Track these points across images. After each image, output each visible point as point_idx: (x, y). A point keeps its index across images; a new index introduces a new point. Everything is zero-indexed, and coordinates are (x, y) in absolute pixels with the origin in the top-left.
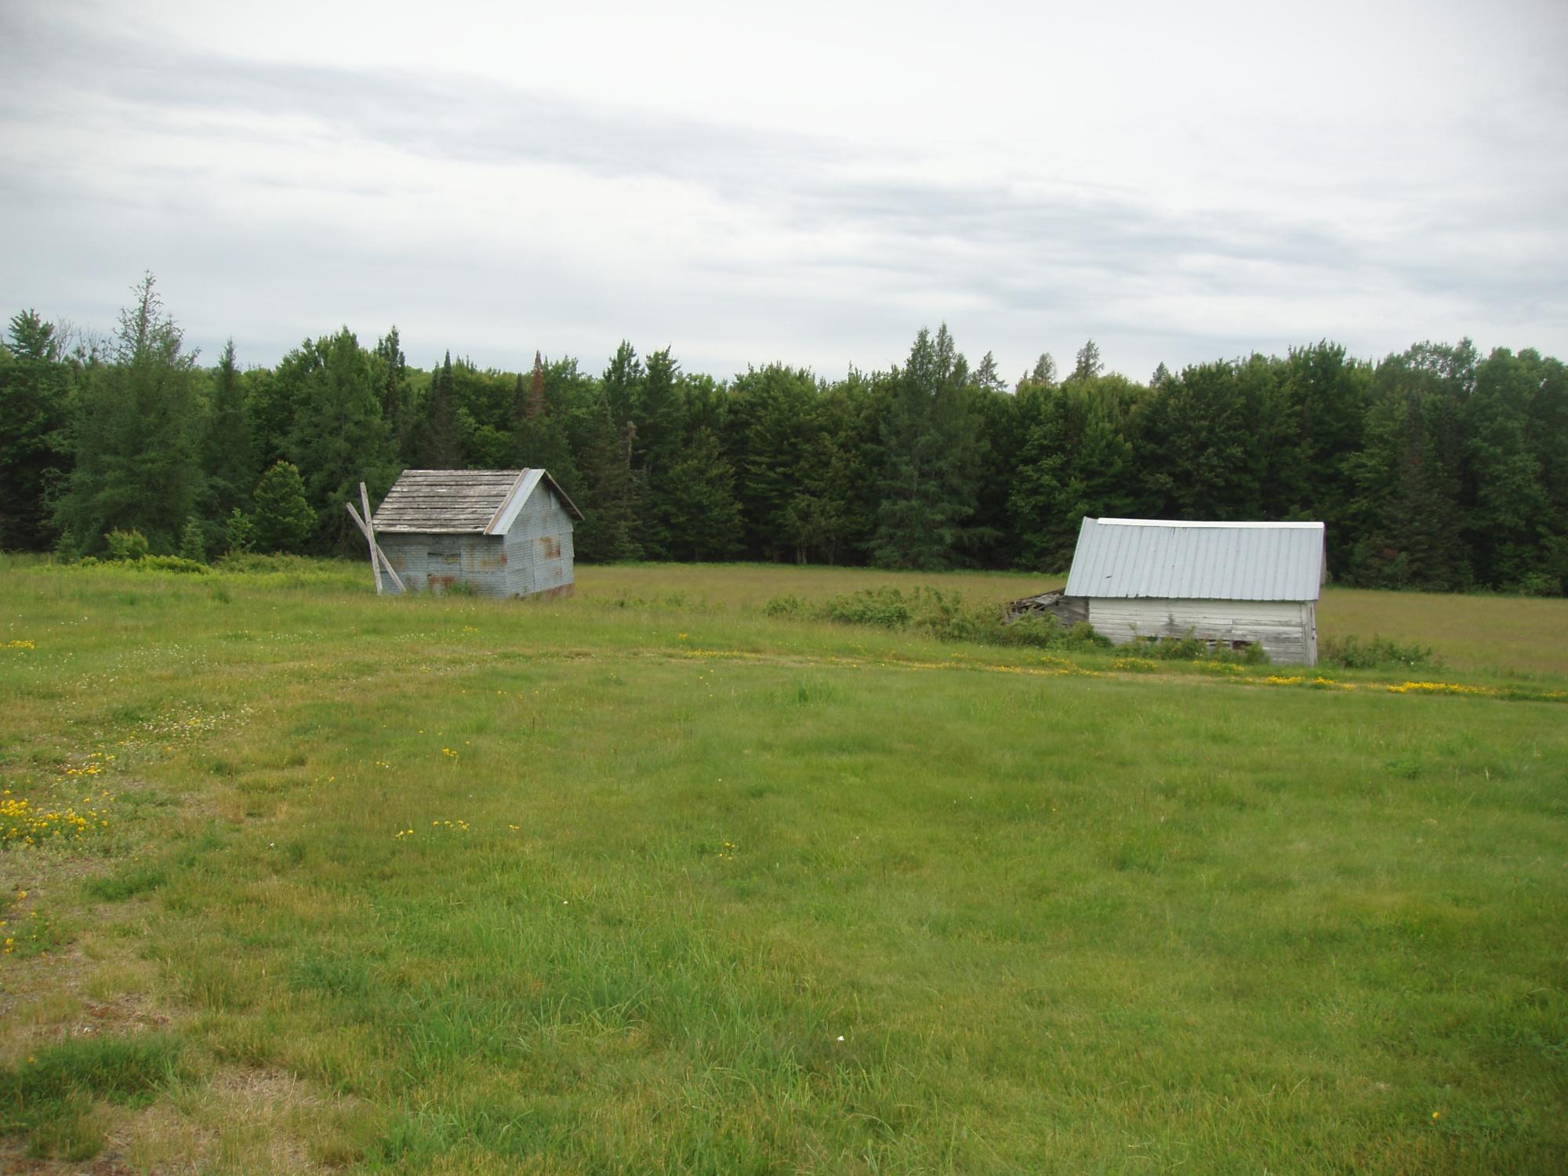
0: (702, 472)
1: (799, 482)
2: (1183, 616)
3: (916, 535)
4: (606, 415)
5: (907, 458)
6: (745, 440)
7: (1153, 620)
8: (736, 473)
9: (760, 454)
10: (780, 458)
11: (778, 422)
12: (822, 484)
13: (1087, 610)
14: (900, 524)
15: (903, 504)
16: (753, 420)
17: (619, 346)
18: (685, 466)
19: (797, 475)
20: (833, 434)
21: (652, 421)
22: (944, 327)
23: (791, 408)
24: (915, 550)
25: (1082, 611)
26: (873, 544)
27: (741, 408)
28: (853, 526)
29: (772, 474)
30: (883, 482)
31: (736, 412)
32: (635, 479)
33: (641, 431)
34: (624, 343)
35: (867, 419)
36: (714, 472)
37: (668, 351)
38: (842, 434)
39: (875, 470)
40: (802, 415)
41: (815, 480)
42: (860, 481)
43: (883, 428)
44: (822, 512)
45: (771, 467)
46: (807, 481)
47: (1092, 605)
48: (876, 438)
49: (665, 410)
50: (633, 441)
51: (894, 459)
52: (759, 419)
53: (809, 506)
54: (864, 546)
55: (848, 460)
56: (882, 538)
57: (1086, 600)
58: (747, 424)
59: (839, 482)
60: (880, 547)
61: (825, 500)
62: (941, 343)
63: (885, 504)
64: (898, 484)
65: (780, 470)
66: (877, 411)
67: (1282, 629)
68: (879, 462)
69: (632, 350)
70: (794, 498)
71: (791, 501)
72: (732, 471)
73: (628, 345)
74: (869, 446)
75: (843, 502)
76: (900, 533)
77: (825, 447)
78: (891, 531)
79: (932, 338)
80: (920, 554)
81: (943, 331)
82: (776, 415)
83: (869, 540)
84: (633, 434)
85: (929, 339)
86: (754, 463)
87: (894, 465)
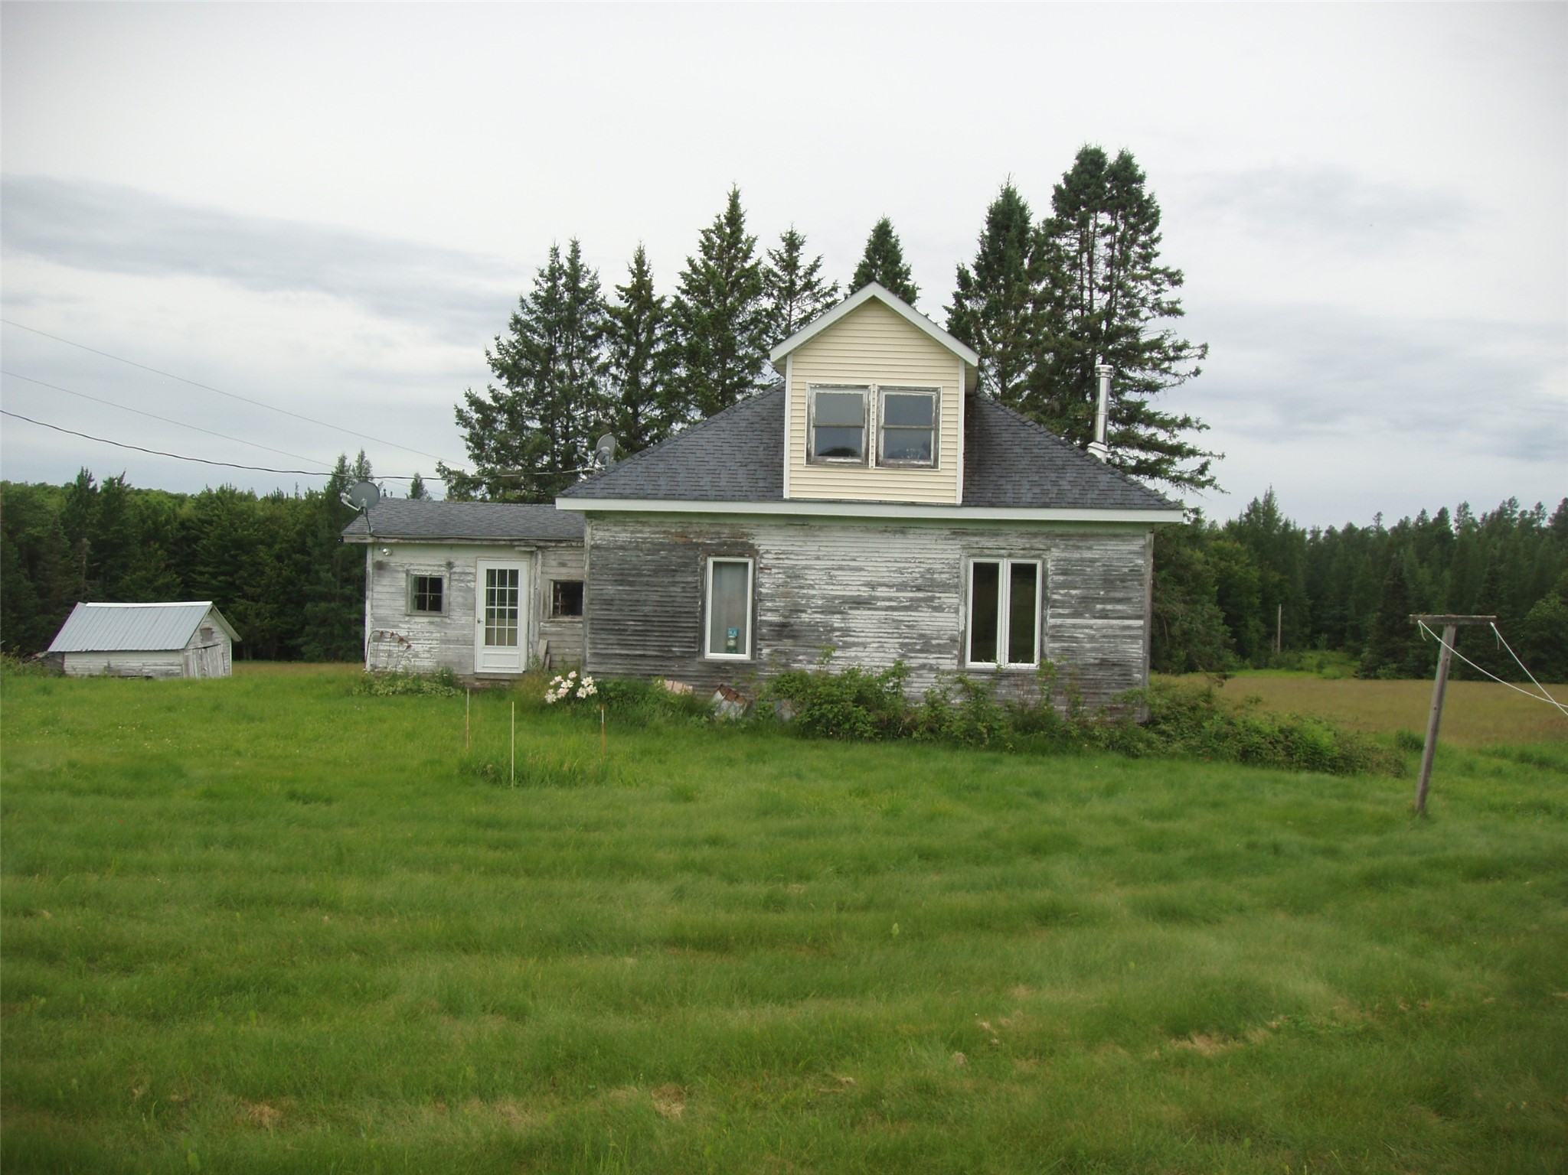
0: (150, 582)
1: (239, 588)
2: (116, 662)
3: (336, 632)
4: (57, 533)
5: (327, 567)
6: (194, 554)
7: (98, 664)
8: (182, 582)
9: (206, 565)
10: (223, 568)
11: (221, 537)
12: (259, 590)
13: (63, 660)
14: (324, 622)
15: (323, 605)
16: (202, 536)
17: (79, 472)
18: (134, 576)
19: (237, 582)
20: (270, 546)
21: (104, 537)
22: (363, 452)
23: (232, 525)
24: (334, 645)
25: (60, 661)
26: (300, 641)
27: (193, 525)
28: (285, 626)
29: (214, 582)
30: (308, 587)
31: (188, 529)
32: (89, 589)
33: (93, 546)
34: (82, 470)
35: (299, 533)
36: (160, 581)
37: (123, 476)
38: (277, 547)
39: (303, 577)
40: (240, 531)
41: (254, 587)
42: (291, 587)
43: (310, 541)
44: (258, 615)
45: (214, 576)
46: (245, 588)
47: (66, 657)
48: (304, 551)
49: (117, 528)
50: (88, 555)
51: (317, 567)
52: (207, 534)
53: (246, 609)
54: (293, 643)
55: (281, 569)
56: (307, 636)
57: (63, 654)
58: (197, 539)
59: (272, 588)
60: (306, 643)
61: (260, 604)
62: (360, 467)
63: (309, 606)
64: (319, 588)
65: (222, 578)
66: (307, 526)
67: (170, 667)
68: (305, 569)
69: (90, 476)
70: (235, 602)
71: (231, 605)
72: (179, 580)
73: (87, 471)
74: (298, 557)
75: (275, 606)
76: (322, 631)
77: (261, 558)
78: (315, 629)
79: (352, 462)
80: (340, 648)
81: (362, 456)
82: (218, 531)
83: (299, 637)
84: (87, 549)
85: (347, 463)
86: (201, 573)
87: (317, 572)
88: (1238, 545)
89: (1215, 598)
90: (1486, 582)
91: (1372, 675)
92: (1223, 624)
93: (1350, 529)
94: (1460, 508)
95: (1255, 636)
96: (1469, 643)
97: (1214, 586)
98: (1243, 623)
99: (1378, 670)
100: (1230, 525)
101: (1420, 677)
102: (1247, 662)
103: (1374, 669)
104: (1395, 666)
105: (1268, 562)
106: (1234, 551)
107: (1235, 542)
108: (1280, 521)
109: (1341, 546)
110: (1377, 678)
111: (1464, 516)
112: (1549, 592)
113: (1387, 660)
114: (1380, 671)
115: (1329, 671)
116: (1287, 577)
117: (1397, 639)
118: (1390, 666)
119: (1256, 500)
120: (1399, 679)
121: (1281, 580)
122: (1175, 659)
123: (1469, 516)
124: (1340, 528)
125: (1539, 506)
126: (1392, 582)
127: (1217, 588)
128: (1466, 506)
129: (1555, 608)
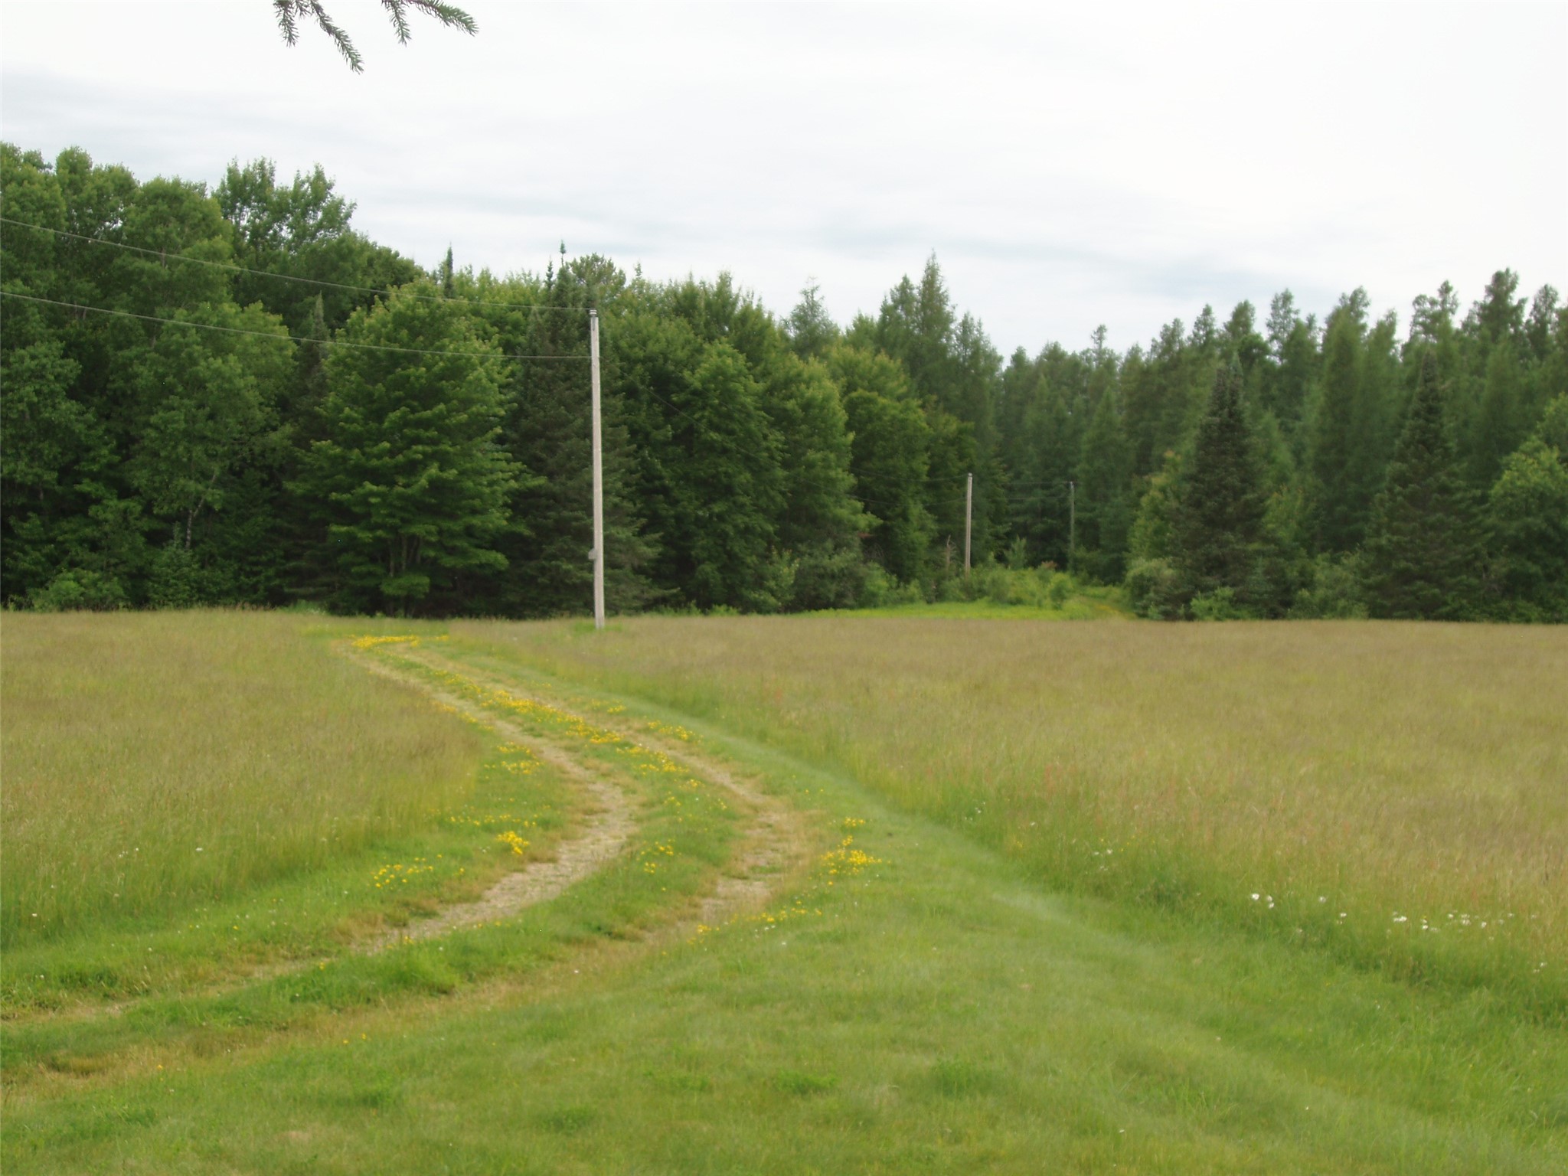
88: (883, 358)
89: (847, 460)
90: (1417, 414)
91: (1181, 611)
92: (864, 511)
93: (1053, 355)
94: (1276, 301)
95: (922, 538)
96: (1384, 542)
97: (845, 435)
98: (898, 510)
99: (1194, 602)
100: (862, 324)
101: (1275, 615)
102: (913, 588)
103: (1186, 599)
104: (1228, 591)
105: (935, 397)
106: (876, 369)
107: (878, 351)
108: (952, 321)
109: (1043, 380)
110: (1190, 617)
111: (1285, 318)
112: (1526, 439)
113: (1210, 580)
114: (1198, 603)
115: (1073, 604)
116: (970, 425)
117: (1229, 536)
118: (1218, 591)
119: (906, 280)
120: (1236, 618)
121: (961, 432)
122: (772, 584)
123: (1293, 316)
124: (1033, 354)
125: (1446, 289)
126: (1217, 419)
127: (851, 436)
128: (1287, 298)
129: (1551, 470)
